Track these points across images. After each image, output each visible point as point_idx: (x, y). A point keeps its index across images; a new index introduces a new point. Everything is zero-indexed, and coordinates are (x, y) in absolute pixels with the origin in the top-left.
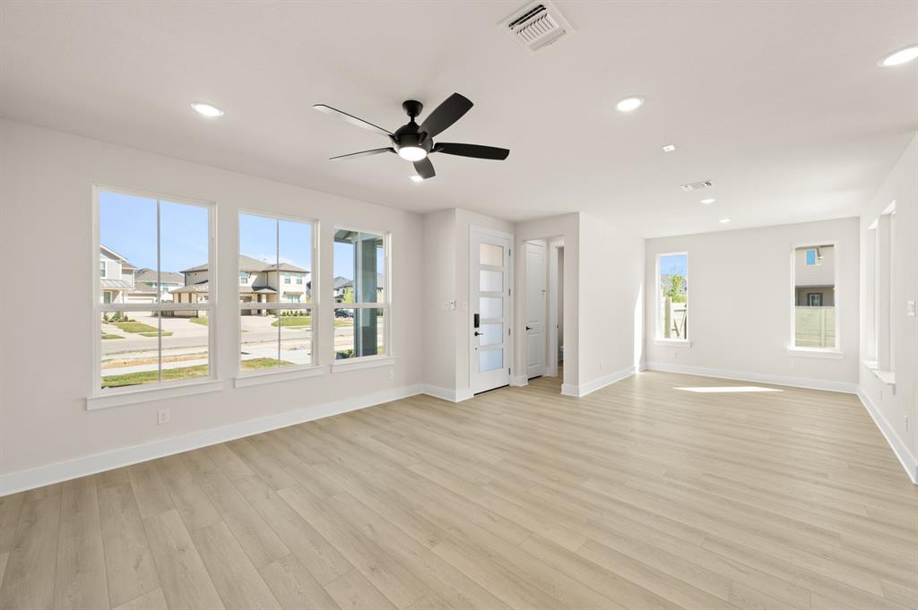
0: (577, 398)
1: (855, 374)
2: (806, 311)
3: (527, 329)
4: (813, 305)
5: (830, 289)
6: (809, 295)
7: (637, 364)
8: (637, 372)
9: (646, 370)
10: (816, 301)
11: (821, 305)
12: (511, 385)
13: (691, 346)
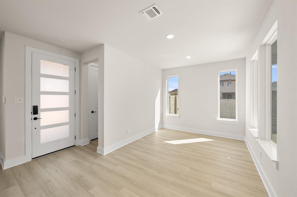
0: (103, 155)
1: (244, 132)
2: (226, 101)
3: (92, 112)
4: (229, 98)
5: (234, 94)
6: (228, 95)
7: (157, 126)
8: (157, 130)
9: (162, 129)
10: (230, 97)
11: (231, 98)
12: (76, 145)
13: (179, 118)
